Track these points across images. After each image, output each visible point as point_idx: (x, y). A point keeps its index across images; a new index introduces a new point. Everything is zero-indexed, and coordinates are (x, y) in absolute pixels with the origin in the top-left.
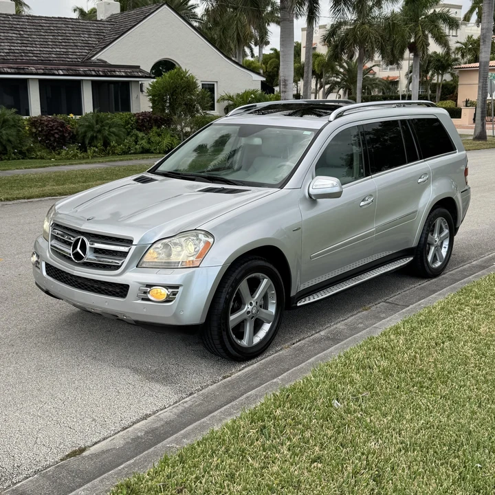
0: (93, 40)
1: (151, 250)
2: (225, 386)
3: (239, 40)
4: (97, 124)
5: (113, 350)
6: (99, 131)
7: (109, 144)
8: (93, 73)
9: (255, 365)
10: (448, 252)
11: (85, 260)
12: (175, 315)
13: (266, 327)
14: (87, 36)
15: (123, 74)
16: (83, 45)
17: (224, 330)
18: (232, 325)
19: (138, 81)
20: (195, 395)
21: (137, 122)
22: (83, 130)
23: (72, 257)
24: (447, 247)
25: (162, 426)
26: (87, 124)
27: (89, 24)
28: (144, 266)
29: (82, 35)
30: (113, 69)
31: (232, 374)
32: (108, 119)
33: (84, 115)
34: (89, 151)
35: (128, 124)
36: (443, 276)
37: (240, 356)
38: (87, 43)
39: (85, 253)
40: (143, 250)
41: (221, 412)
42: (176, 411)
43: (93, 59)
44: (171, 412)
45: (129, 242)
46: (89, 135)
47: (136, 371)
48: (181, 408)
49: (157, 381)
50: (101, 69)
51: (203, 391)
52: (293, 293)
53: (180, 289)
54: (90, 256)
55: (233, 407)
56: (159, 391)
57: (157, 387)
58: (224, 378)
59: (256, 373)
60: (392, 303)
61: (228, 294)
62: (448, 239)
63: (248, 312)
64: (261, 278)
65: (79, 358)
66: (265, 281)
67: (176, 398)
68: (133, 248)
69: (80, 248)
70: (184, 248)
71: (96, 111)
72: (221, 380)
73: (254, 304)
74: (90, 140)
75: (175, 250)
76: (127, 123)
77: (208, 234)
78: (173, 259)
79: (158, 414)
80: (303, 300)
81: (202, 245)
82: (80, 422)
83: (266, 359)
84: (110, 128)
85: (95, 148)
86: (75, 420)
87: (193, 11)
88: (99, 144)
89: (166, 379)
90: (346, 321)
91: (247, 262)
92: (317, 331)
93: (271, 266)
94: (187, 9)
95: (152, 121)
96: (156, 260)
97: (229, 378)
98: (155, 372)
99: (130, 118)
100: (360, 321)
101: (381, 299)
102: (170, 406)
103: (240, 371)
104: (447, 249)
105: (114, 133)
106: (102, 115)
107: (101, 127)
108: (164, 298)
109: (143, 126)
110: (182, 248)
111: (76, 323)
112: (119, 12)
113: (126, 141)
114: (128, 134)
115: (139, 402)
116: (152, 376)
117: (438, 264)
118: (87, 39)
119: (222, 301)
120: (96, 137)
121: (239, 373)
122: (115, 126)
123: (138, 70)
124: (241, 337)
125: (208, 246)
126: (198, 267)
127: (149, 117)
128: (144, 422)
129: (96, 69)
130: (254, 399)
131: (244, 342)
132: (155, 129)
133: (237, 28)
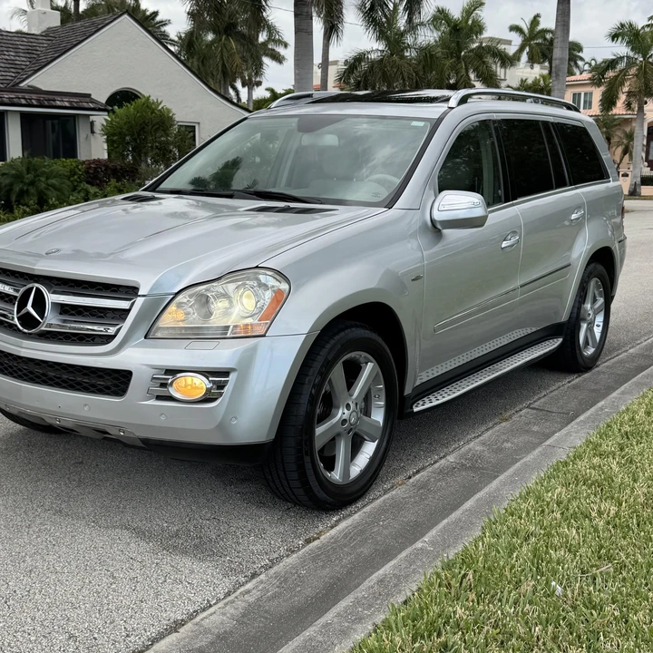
0: (22, 60)
1: (172, 307)
2: (314, 557)
3: (225, 73)
4: (28, 173)
5: (91, 497)
6: (32, 183)
7: (47, 202)
8: (23, 102)
9: (356, 516)
10: (602, 333)
11: (43, 328)
12: (222, 427)
13: (369, 449)
14: (13, 54)
15: (67, 104)
16: (7, 65)
17: (307, 454)
18: (318, 445)
19: (89, 116)
20: (262, 577)
21: (87, 172)
22: (7, 181)
23: (16, 321)
24: (601, 324)
25: (212, 643)
26: (14, 172)
27: (16, 39)
28: (159, 335)
29: (6, 53)
30: (51, 97)
31: (320, 534)
32: (45, 166)
33: (8, 160)
34: (16, 211)
35: (74, 175)
36: (597, 369)
37: (331, 500)
38: (13, 64)
39: (42, 314)
40: (158, 306)
41: (339, 615)
42: (232, 611)
43: (22, 85)
44: (224, 614)
45: (130, 291)
46: (17, 188)
47: (141, 534)
48: (241, 605)
49: (184, 552)
50: (34, 96)
51: (275, 569)
52: (408, 391)
53: (232, 377)
54: (51, 320)
55: (357, 602)
56: (192, 572)
57: (186, 563)
58: (308, 541)
59: (362, 532)
60: (541, 410)
61: (314, 386)
62: (603, 313)
63: (344, 421)
64: (362, 360)
65: (30, 513)
66: (370, 366)
67: (227, 584)
68: (139, 302)
69: (32, 306)
70: (235, 302)
71: (26, 154)
72: (303, 546)
73: (352, 406)
74: (17, 197)
75: (218, 306)
76: (73, 173)
77: (280, 275)
78: (216, 321)
79: (198, 619)
80: (421, 402)
81: (268, 295)
82: (44, 642)
83: (372, 505)
84: (47, 178)
85: (25, 207)
86: (33, 638)
87: (163, 29)
88: (31, 202)
89: (202, 548)
90: (481, 438)
91: (343, 330)
92: (442, 455)
93: (380, 340)
94: (153, 26)
95: (109, 172)
96: (182, 325)
97: (316, 543)
98: (177, 535)
99: (77, 166)
100: (504, 437)
101: (521, 403)
102: (219, 600)
103: (332, 527)
104: (601, 328)
105: (53, 186)
106: (36, 160)
107: (35, 177)
108: (200, 394)
109: (95, 177)
110: (231, 302)
111: (17, 450)
112: (59, 24)
113: (71, 198)
114: (74, 189)
115: (157, 595)
116: (172, 543)
117: (590, 351)
118: (13, 58)
119: (304, 400)
120: (27, 191)
121: (333, 532)
122: (55, 177)
123: (88, 99)
124: (330, 466)
125: (280, 300)
126: (264, 336)
127: (104, 165)
128: (173, 637)
129: (27, 96)
130: (396, 585)
131: (336, 475)
132: (113, 181)
133: (222, 58)
